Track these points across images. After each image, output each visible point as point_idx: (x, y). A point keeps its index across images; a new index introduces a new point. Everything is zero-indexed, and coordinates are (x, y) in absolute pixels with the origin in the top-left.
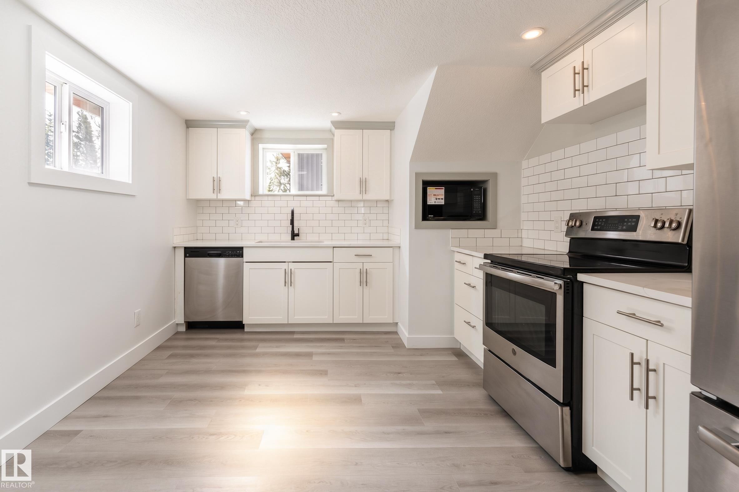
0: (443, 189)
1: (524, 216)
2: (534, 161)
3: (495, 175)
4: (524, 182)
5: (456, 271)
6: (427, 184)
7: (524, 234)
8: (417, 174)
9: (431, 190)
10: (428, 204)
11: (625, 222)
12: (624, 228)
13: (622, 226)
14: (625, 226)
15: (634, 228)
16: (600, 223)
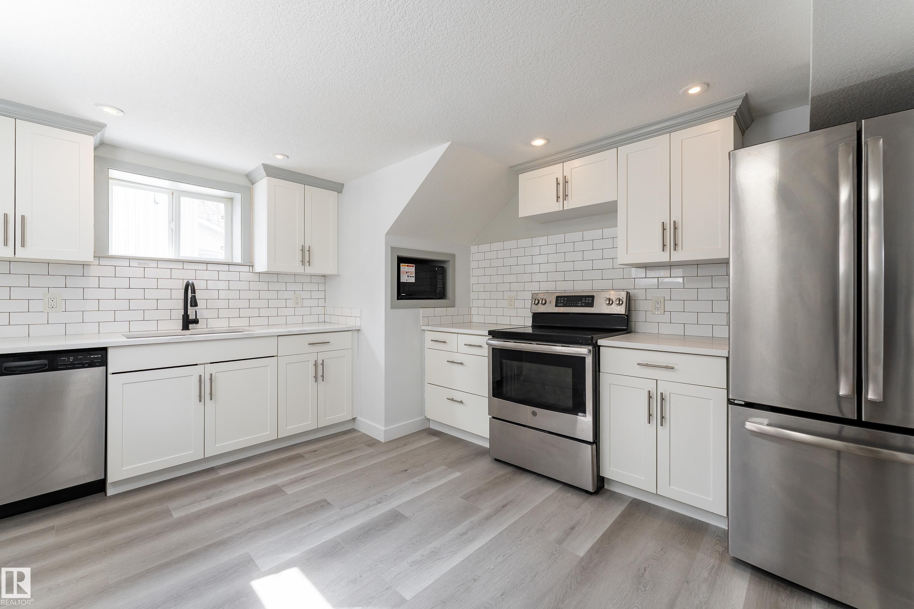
0: (413, 266)
1: (473, 295)
2: (485, 247)
3: (453, 256)
4: (473, 265)
5: (427, 351)
6: (401, 260)
7: (474, 311)
8: (392, 248)
9: (404, 267)
10: (401, 281)
11: (584, 300)
12: (583, 304)
13: (582, 303)
14: (583, 303)
15: (591, 305)
16: (562, 301)
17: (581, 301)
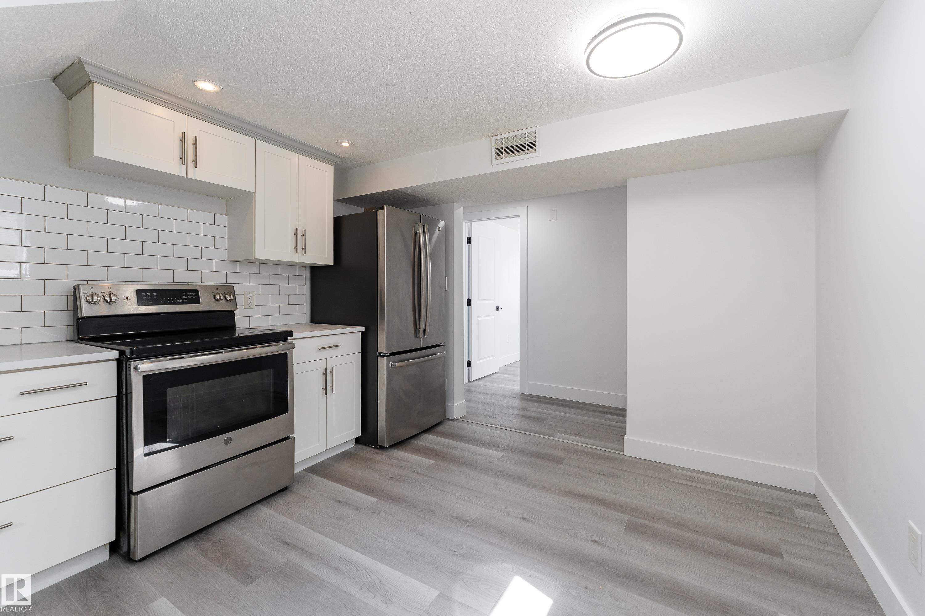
11: (184, 295)
12: (185, 301)
13: (182, 299)
14: (185, 299)
15: (196, 301)
16: (149, 297)
17: (181, 297)
